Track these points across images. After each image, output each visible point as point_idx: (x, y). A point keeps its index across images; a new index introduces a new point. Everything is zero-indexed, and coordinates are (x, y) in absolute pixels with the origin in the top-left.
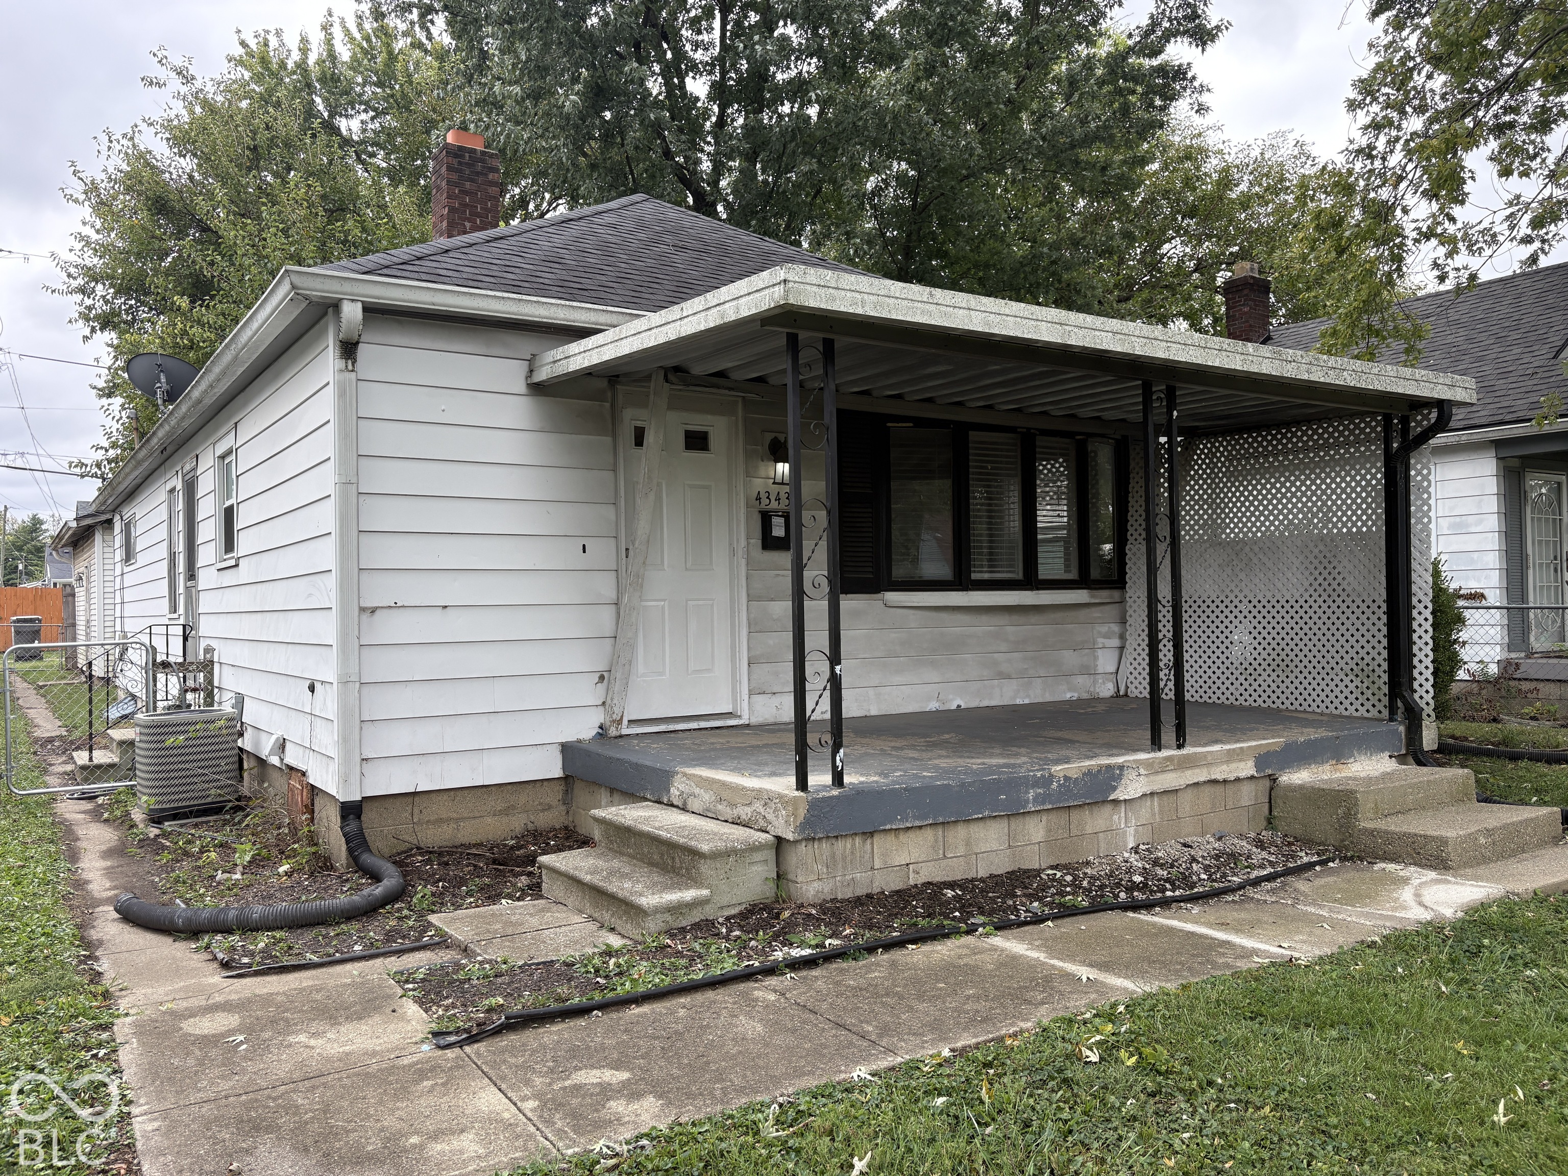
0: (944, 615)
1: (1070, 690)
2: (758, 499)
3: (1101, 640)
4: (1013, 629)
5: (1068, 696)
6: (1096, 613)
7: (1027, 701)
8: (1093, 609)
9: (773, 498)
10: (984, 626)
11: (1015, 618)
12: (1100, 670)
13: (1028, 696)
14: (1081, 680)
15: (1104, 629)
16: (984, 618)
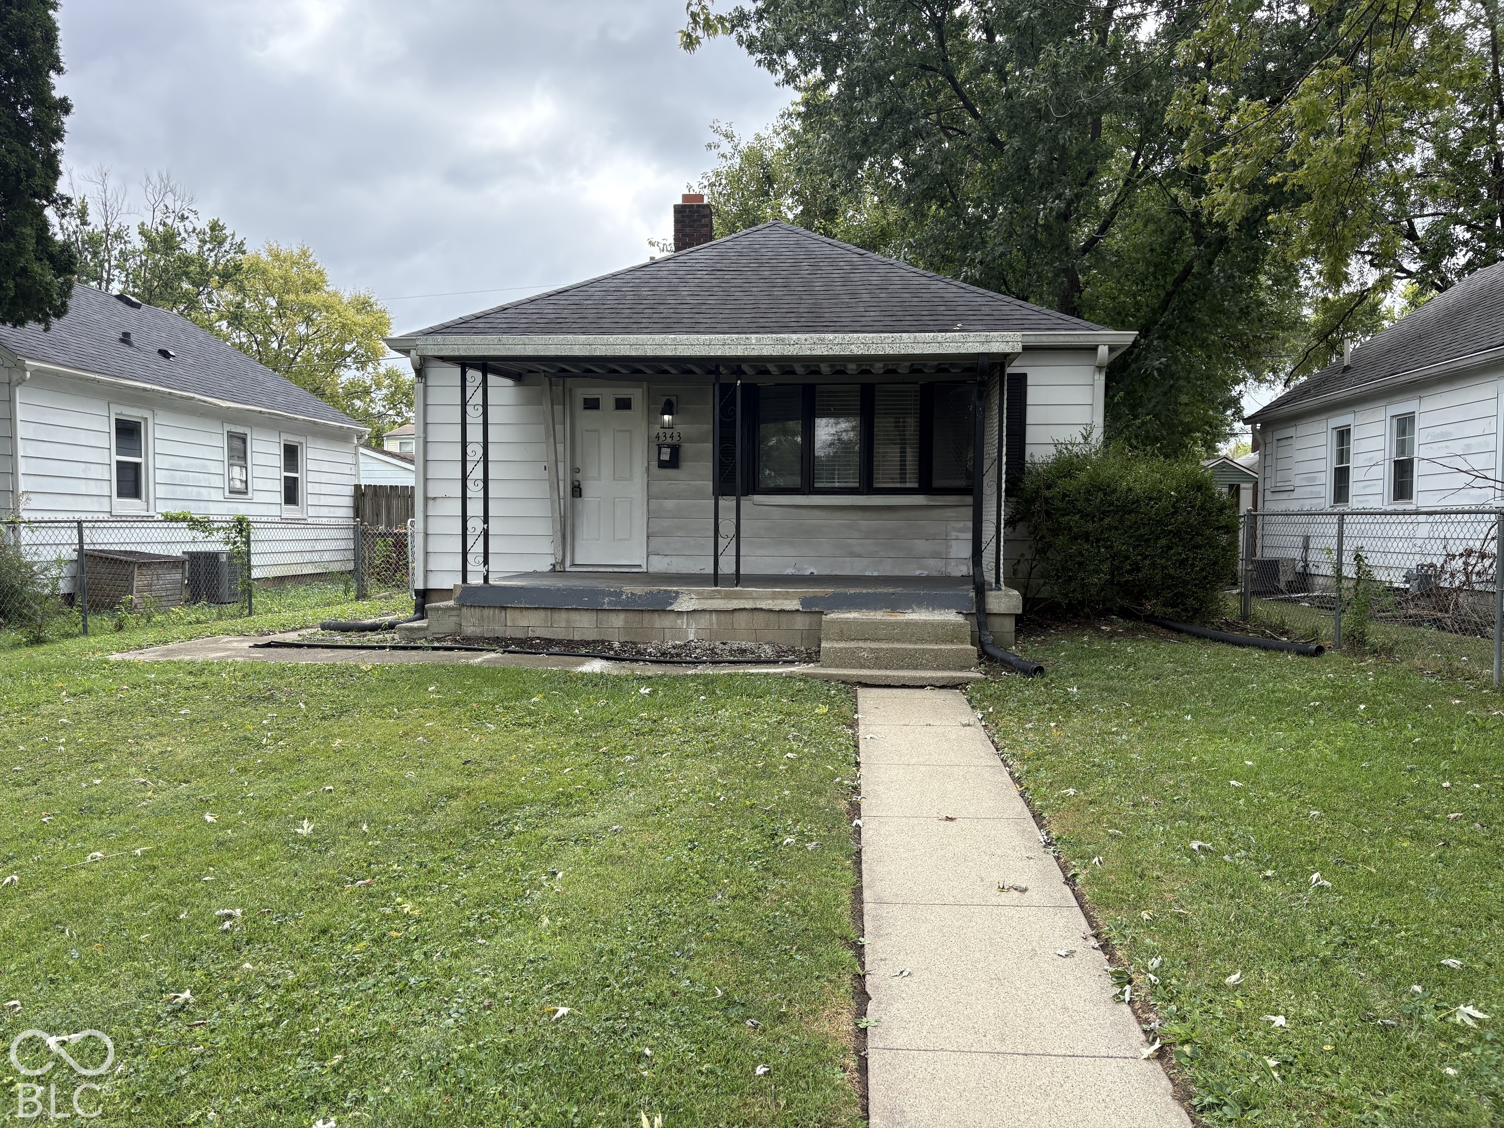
0: (803, 512)
1: (919, 569)
2: (658, 437)
3: (954, 534)
4: (865, 523)
5: (917, 573)
6: (950, 513)
7: (875, 574)
8: (948, 510)
9: (668, 436)
10: (838, 521)
11: (867, 514)
12: (952, 555)
13: (878, 571)
14: (932, 562)
15: (960, 525)
16: (839, 514)
